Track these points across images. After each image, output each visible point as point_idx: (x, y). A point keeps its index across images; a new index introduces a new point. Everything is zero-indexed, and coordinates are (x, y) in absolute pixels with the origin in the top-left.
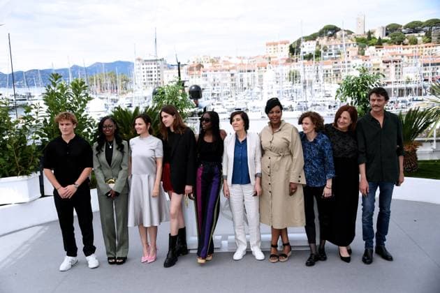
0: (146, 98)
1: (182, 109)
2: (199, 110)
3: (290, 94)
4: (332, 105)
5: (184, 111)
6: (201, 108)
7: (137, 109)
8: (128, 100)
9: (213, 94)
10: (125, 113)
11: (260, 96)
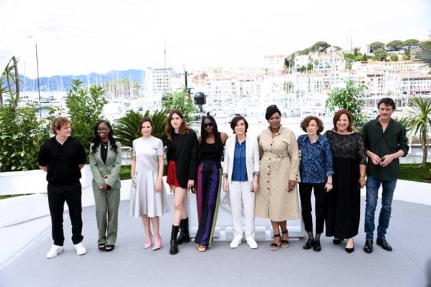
0: (155, 103)
1: (187, 114)
2: (203, 115)
3: (284, 102)
4: (322, 113)
5: (189, 115)
6: (204, 113)
7: (148, 112)
8: (139, 104)
9: (215, 101)
10: (137, 115)
11: (257, 103)
